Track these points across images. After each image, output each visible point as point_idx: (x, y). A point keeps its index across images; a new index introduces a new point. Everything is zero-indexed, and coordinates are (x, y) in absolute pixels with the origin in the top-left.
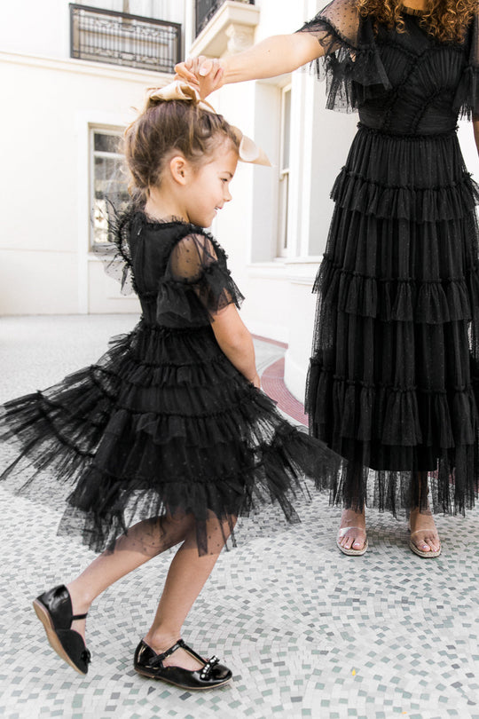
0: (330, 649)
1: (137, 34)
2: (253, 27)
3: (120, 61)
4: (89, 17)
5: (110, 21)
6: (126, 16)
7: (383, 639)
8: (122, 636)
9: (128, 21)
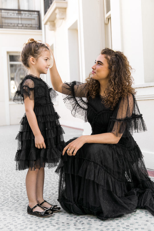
0: (82, 228)
1: (23, 16)
2: (65, 8)
3: (17, 27)
4: (5, 12)
5: (13, 13)
6: (19, 10)
7: (103, 224)
8: (8, 226)
9: (20, 12)
